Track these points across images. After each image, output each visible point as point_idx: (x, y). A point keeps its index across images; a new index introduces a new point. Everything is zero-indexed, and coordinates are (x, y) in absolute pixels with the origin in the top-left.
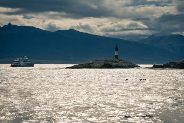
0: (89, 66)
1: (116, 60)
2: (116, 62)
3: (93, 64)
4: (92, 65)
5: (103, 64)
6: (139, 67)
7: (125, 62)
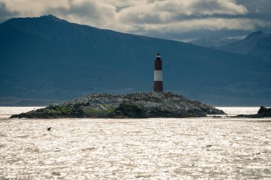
0: (77, 112)
1: (156, 95)
2: (157, 100)
3: (88, 104)
4: (84, 109)
5: (117, 106)
6: (222, 112)
7: (182, 100)
